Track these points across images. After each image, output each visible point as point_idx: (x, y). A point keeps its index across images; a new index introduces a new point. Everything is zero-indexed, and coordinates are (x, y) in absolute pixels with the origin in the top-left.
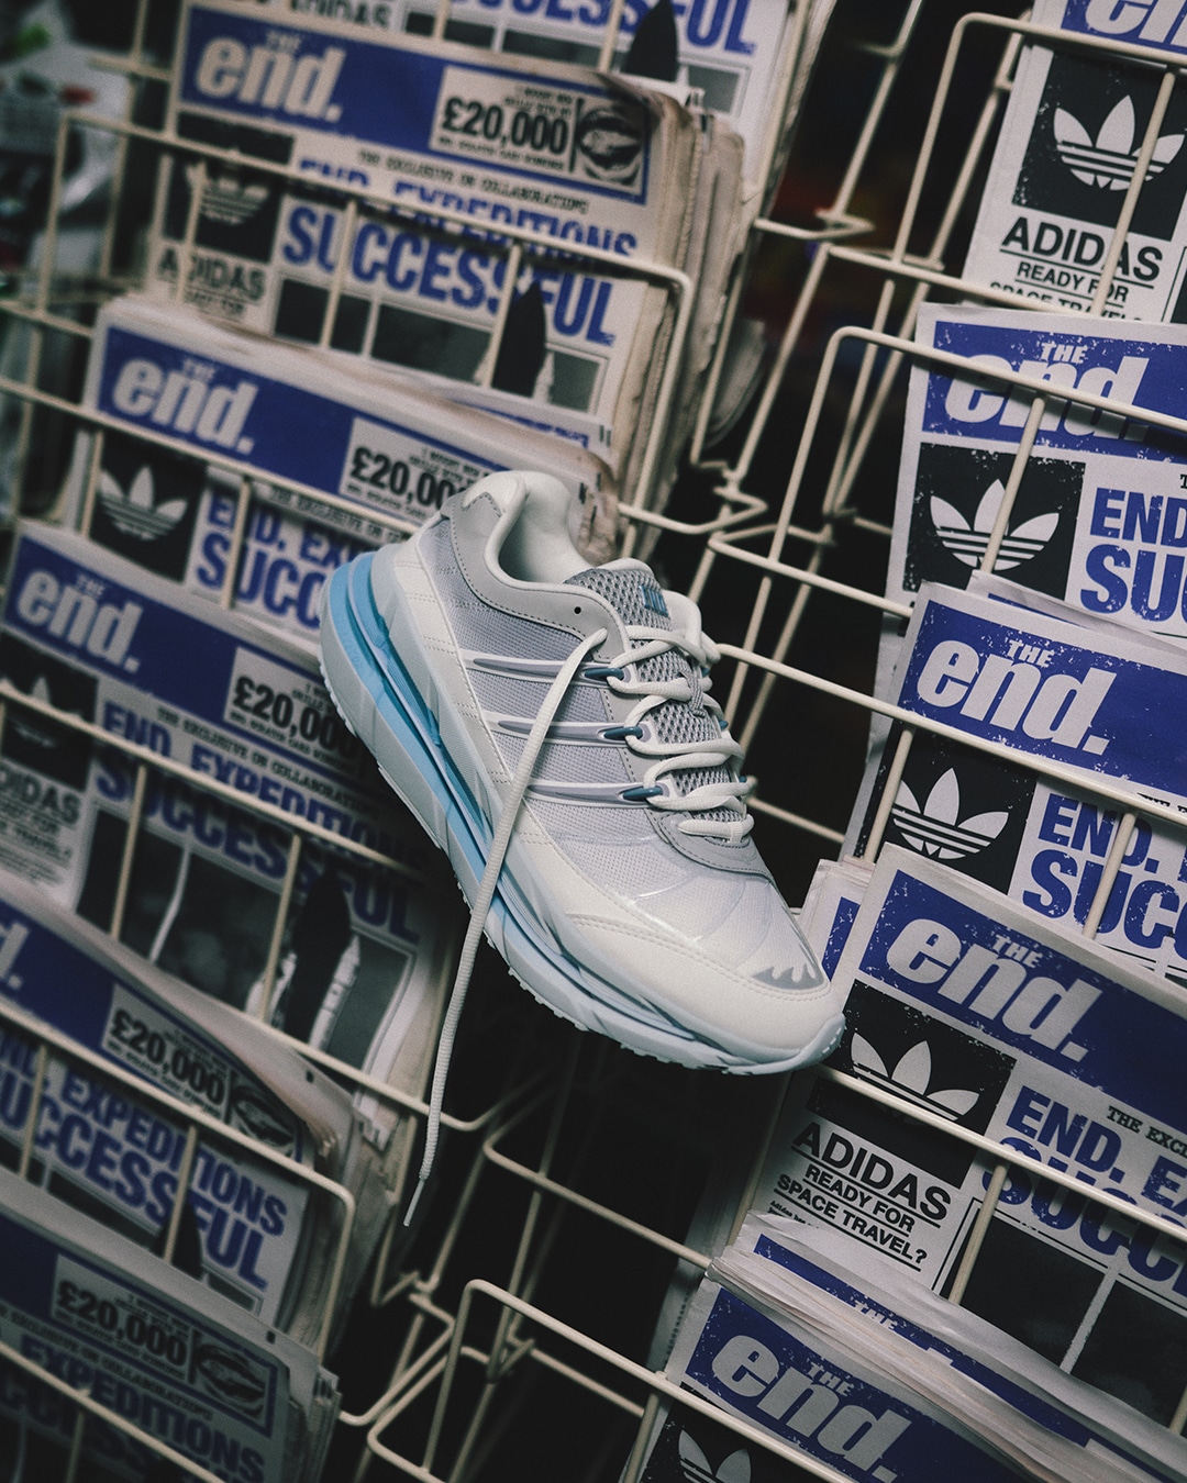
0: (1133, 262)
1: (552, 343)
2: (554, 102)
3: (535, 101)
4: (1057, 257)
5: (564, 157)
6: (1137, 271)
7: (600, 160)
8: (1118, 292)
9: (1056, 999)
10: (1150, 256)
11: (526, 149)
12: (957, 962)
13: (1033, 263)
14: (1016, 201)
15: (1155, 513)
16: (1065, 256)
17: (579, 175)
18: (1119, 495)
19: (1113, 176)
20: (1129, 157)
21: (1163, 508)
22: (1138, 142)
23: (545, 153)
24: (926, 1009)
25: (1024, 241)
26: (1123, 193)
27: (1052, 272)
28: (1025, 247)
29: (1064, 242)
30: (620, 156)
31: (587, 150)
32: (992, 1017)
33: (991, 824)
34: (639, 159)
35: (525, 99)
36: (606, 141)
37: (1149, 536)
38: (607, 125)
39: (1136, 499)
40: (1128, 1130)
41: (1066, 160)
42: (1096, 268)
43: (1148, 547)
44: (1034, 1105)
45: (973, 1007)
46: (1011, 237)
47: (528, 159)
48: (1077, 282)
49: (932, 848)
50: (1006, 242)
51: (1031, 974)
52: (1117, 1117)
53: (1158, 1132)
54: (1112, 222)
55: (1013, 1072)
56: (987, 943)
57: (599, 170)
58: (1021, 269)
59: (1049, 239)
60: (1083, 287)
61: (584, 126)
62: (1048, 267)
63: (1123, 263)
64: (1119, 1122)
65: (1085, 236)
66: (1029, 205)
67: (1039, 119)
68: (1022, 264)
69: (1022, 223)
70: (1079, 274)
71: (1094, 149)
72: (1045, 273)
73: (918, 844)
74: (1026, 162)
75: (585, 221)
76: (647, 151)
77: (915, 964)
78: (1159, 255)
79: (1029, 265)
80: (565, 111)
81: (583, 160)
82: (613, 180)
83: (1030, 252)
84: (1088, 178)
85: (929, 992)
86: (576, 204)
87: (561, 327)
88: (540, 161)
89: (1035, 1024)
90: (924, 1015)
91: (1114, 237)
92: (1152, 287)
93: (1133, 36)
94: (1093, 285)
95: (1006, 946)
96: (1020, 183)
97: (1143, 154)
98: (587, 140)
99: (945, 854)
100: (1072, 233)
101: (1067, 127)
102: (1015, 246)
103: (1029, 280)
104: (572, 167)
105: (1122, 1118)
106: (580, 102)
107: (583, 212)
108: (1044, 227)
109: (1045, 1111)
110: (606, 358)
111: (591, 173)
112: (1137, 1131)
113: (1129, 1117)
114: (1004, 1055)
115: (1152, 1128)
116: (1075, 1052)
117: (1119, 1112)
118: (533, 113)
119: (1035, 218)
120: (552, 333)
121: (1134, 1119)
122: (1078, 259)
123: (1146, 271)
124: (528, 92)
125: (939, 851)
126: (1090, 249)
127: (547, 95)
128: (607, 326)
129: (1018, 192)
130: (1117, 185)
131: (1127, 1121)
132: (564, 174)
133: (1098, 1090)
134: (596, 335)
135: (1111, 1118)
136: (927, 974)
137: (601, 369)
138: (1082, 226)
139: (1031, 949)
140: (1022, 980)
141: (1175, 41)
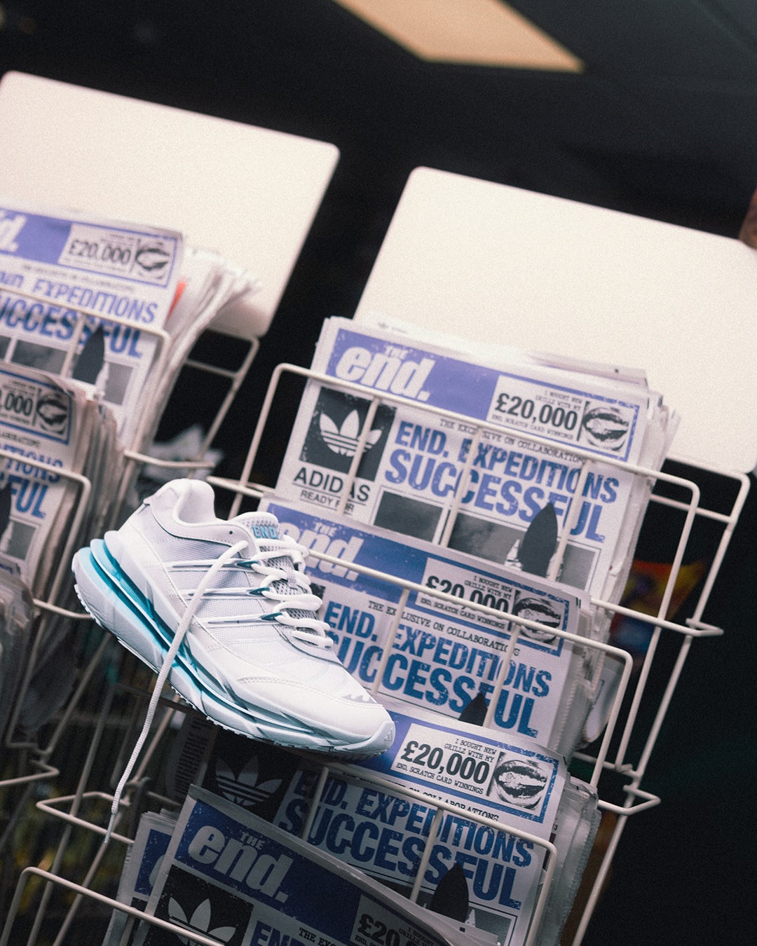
0: (357, 492)
1: (15, 517)
2: (27, 389)
3: (18, 388)
4: (321, 488)
5: (30, 418)
6: (359, 497)
7: (49, 421)
8: (348, 507)
9: (272, 867)
10: (365, 490)
11: (12, 412)
12: (223, 849)
13: (308, 491)
14: (301, 459)
15: (355, 618)
16: (325, 488)
17: (37, 428)
18: (339, 606)
19: (348, 449)
20: (356, 440)
21: (359, 617)
22: (359, 433)
23: (21, 415)
24: (208, 879)
25: (304, 479)
26: (351, 458)
27: (318, 496)
28: (305, 482)
29: (324, 481)
30: (59, 419)
31: (41, 415)
32: (241, 881)
33: (272, 786)
34: (66, 421)
35: (14, 386)
36: (51, 411)
37: (350, 630)
38: (53, 403)
39: (347, 610)
40: (308, 941)
41: (326, 440)
42: (338, 494)
43: (349, 635)
44: (264, 932)
45: (232, 876)
46: (298, 477)
47: (12, 418)
48: (330, 501)
49: (239, 800)
50: (295, 480)
51: (260, 853)
52: (304, 934)
53: (324, 940)
54: (346, 471)
55: (253, 913)
56: (238, 837)
57: (47, 426)
58: (303, 493)
59: (317, 479)
60: (333, 504)
61: (40, 403)
62: (316, 493)
63: (352, 493)
64: (305, 937)
65: (334, 478)
66: (308, 461)
67: (313, 419)
68: (303, 491)
69: (304, 470)
70: (331, 497)
71: (339, 435)
72: (314, 496)
73: (232, 797)
74: (307, 440)
75: (38, 452)
76: (70, 417)
77: (202, 853)
78: (368, 489)
79: (306, 492)
80: (33, 395)
81: (40, 420)
82: (54, 431)
83: (307, 485)
84: (336, 449)
85: (209, 869)
86: (35, 443)
87: (19, 508)
88: (18, 419)
89: (262, 883)
90: (207, 882)
91: (348, 478)
92: (364, 505)
93: (358, 382)
94: (338, 503)
95: (247, 838)
96: (303, 450)
97: (362, 438)
98: (42, 410)
99: (246, 803)
100: (328, 476)
101: (326, 423)
102: (300, 482)
103: (307, 499)
104: (34, 423)
105: (306, 935)
106: (40, 390)
107: (38, 446)
108: (314, 472)
109: (269, 934)
110: (40, 525)
111: (43, 427)
112: (314, 941)
113: (310, 933)
114: (248, 903)
115: (321, 939)
116: (282, 897)
117: (305, 931)
118: (17, 394)
119: (310, 468)
120: (14, 511)
121: (312, 934)
122: (331, 490)
123: (363, 497)
124: (16, 383)
125: (243, 801)
126: (337, 485)
127: (23, 385)
128: (43, 509)
129: (302, 455)
130: (350, 454)
131: (309, 936)
132: (29, 427)
133: (293, 919)
134: (37, 513)
135: (301, 935)
136: (209, 858)
137: (37, 531)
138: (333, 473)
139: (259, 839)
140: (255, 857)
141: (377, 386)
